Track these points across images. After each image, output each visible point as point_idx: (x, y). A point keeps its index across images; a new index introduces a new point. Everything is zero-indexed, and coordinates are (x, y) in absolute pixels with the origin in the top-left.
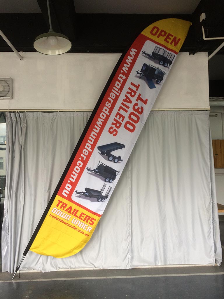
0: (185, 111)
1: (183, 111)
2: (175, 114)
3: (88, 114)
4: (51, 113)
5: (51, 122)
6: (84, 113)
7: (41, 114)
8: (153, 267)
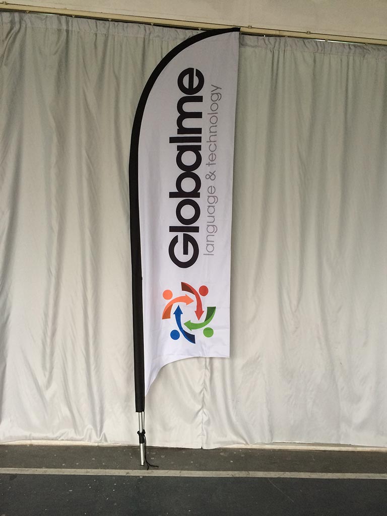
0: (380, 47)
1: (374, 47)
2: (352, 51)
6: (98, 21)
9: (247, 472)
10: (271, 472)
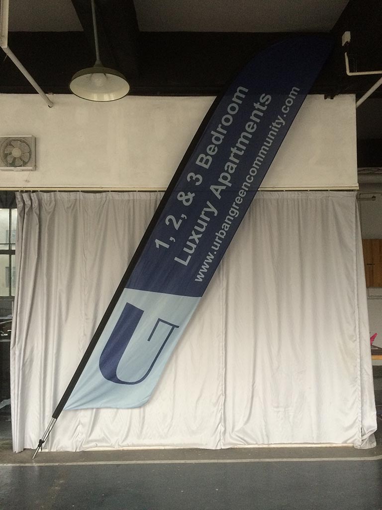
0: (317, 192)
1: (313, 192)
3: (157, 195)
4: (97, 194)
5: (98, 208)
6: (151, 193)
7: (81, 195)
9: (259, 459)
10: (275, 459)
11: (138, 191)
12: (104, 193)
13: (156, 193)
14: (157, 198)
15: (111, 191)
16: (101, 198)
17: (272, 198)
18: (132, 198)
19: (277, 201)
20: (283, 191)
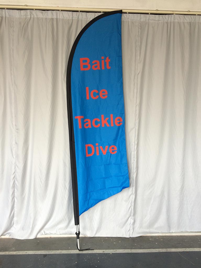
3: (79, 15)
4: (22, 11)
5: (22, 26)
7: (7, 13)
8: (164, 235)
9: (166, 249)
10: (179, 249)
11: (62, 10)
12: (28, 11)
13: (78, 13)
14: (78, 18)
15: (36, 9)
16: (26, 15)
17: (185, 21)
18: (55, 17)
19: (190, 24)
20: (195, 15)
